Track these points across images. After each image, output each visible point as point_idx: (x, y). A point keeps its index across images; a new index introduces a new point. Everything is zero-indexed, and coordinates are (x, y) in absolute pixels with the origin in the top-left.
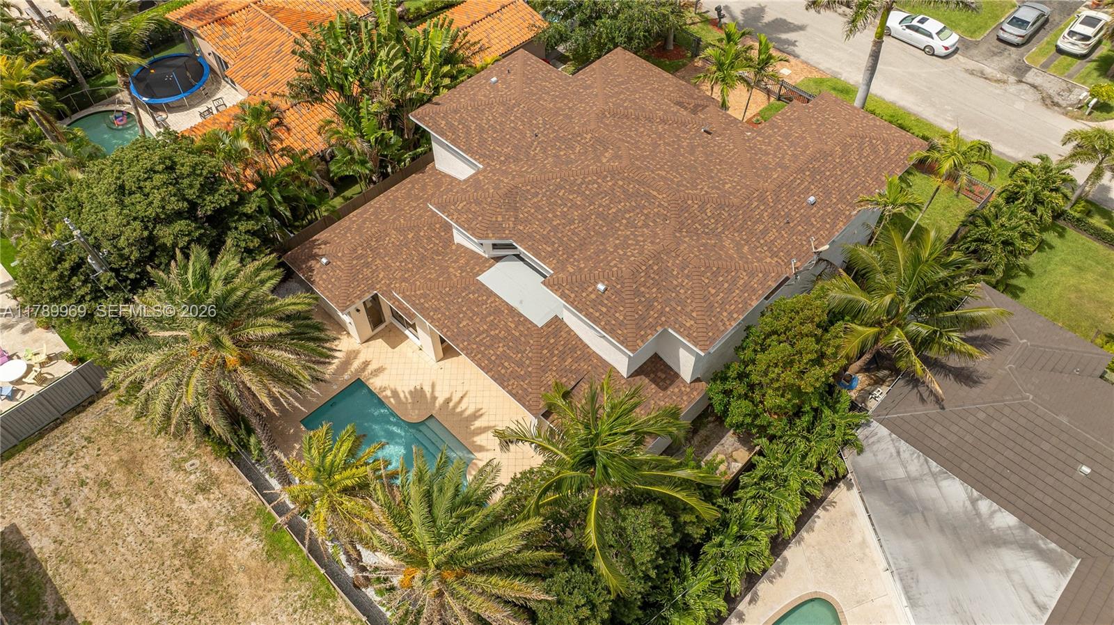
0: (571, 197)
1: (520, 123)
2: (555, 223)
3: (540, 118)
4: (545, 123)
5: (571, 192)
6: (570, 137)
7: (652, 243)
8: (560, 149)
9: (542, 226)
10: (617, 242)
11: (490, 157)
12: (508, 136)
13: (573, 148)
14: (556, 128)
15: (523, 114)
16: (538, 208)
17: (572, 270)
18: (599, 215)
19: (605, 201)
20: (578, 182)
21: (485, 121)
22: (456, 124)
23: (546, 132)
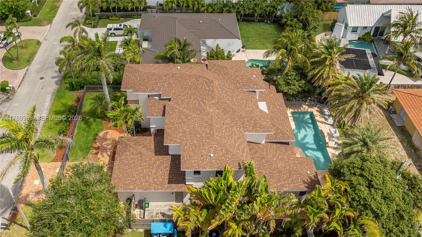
0: (235, 101)
1: (223, 131)
2: (245, 101)
3: (216, 126)
4: (217, 124)
5: (234, 102)
6: (215, 115)
7: (232, 77)
8: (222, 115)
9: (249, 103)
10: (238, 84)
11: (241, 132)
12: (230, 132)
13: (218, 112)
14: (216, 120)
15: (219, 132)
16: (246, 107)
17: (256, 86)
18: (234, 93)
19: (229, 93)
20: (230, 101)
21: (232, 142)
22: (241, 150)
23: (220, 122)
